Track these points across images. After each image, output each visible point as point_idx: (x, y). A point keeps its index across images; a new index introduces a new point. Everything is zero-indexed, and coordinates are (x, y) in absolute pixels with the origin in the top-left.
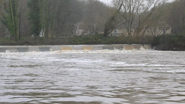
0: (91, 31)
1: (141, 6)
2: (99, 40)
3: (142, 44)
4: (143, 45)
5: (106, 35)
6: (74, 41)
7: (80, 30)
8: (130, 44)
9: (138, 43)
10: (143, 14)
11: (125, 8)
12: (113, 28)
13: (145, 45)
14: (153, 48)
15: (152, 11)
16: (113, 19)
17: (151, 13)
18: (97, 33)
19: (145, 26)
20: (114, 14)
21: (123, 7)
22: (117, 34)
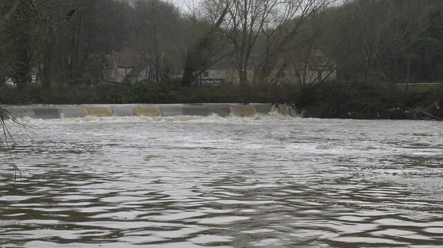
0: (151, 72)
1: (270, 16)
2: (172, 93)
3: (273, 103)
4: (276, 106)
5: (187, 80)
6: (112, 96)
7: (121, 69)
8: (246, 102)
9: (263, 100)
10: (275, 34)
11: (234, 18)
12: (205, 65)
13: (281, 106)
14: (300, 113)
15: (297, 26)
16: (205, 43)
17: (295, 30)
18: (167, 77)
19: (281, 61)
20: (209, 33)
21: (228, 16)
22: (210, 80)
